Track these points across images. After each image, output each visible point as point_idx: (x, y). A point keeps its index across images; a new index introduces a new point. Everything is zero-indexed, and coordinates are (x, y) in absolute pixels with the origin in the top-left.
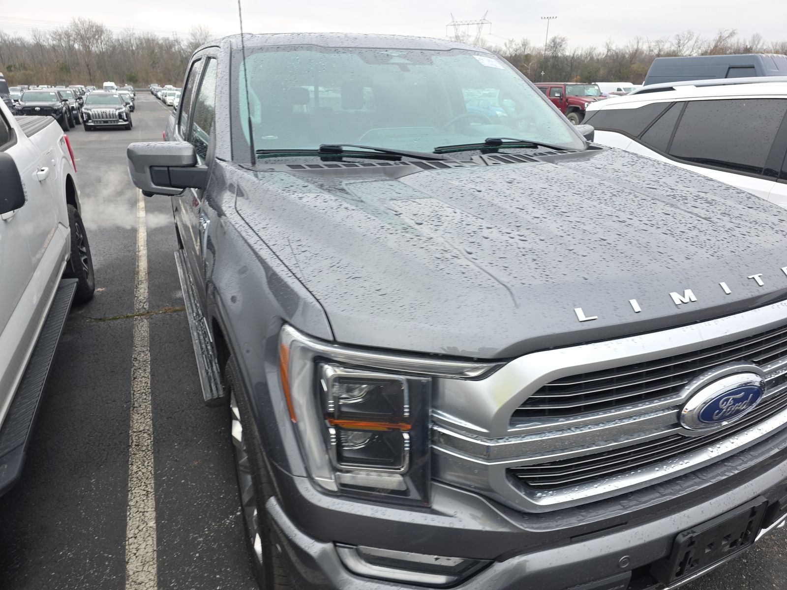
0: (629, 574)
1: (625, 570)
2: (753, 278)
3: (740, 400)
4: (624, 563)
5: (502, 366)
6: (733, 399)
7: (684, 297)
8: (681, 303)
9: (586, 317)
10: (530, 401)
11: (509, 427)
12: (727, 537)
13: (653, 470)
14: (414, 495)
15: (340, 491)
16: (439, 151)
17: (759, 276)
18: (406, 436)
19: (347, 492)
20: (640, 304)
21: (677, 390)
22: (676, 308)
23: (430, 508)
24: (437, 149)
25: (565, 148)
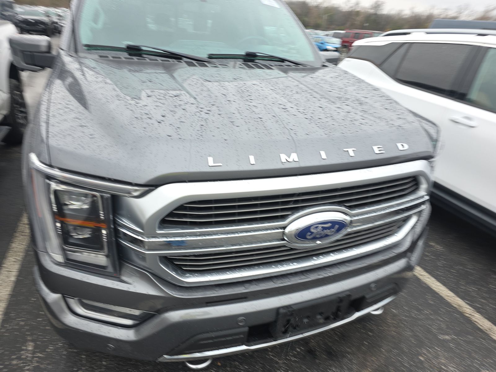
0: (246, 329)
1: (243, 326)
2: (348, 151)
3: (329, 228)
4: (241, 321)
5: (152, 190)
6: (322, 227)
7: (289, 157)
8: (285, 161)
9: (214, 163)
10: (171, 214)
11: (157, 230)
12: (321, 314)
13: (271, 267)
14: (110, 269)
15: (65, 263)
16: (211, 57)
17: (353, 150)
18: (104, 232)
19: (70, 263)
20: (256, 159)
21: (283, 217)
22: (282, 165)
23: (119, 278)
24: (210, 55)
25: (302, 63)
